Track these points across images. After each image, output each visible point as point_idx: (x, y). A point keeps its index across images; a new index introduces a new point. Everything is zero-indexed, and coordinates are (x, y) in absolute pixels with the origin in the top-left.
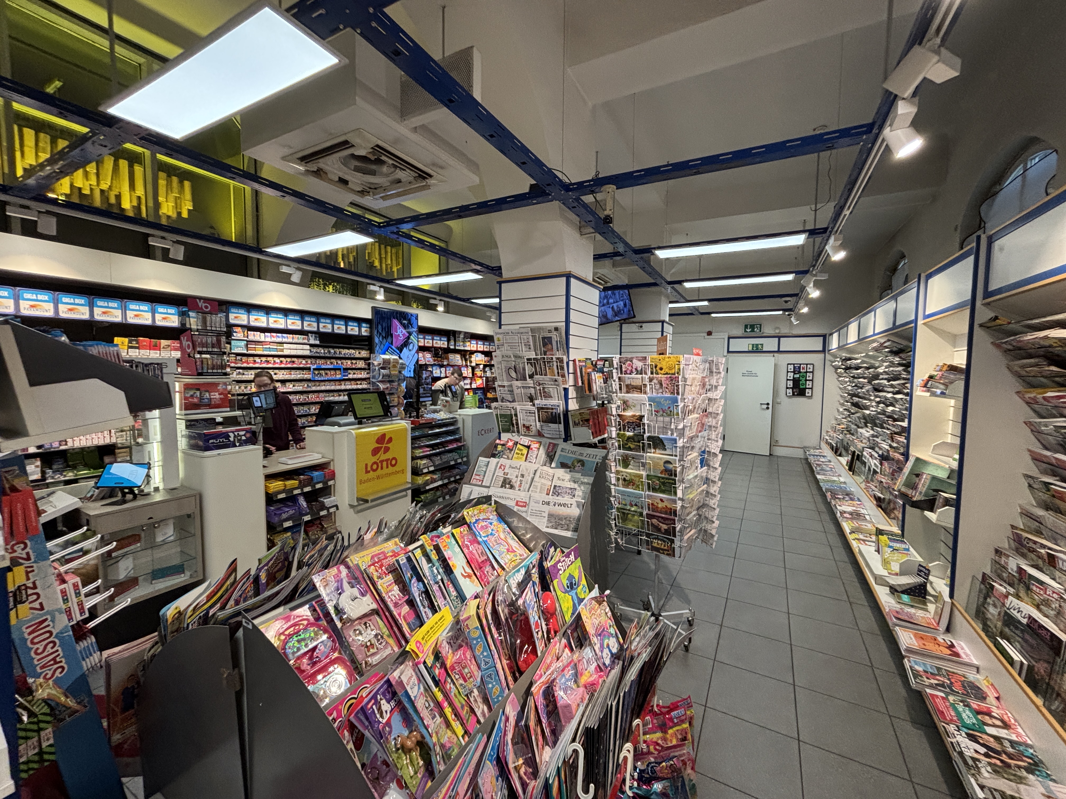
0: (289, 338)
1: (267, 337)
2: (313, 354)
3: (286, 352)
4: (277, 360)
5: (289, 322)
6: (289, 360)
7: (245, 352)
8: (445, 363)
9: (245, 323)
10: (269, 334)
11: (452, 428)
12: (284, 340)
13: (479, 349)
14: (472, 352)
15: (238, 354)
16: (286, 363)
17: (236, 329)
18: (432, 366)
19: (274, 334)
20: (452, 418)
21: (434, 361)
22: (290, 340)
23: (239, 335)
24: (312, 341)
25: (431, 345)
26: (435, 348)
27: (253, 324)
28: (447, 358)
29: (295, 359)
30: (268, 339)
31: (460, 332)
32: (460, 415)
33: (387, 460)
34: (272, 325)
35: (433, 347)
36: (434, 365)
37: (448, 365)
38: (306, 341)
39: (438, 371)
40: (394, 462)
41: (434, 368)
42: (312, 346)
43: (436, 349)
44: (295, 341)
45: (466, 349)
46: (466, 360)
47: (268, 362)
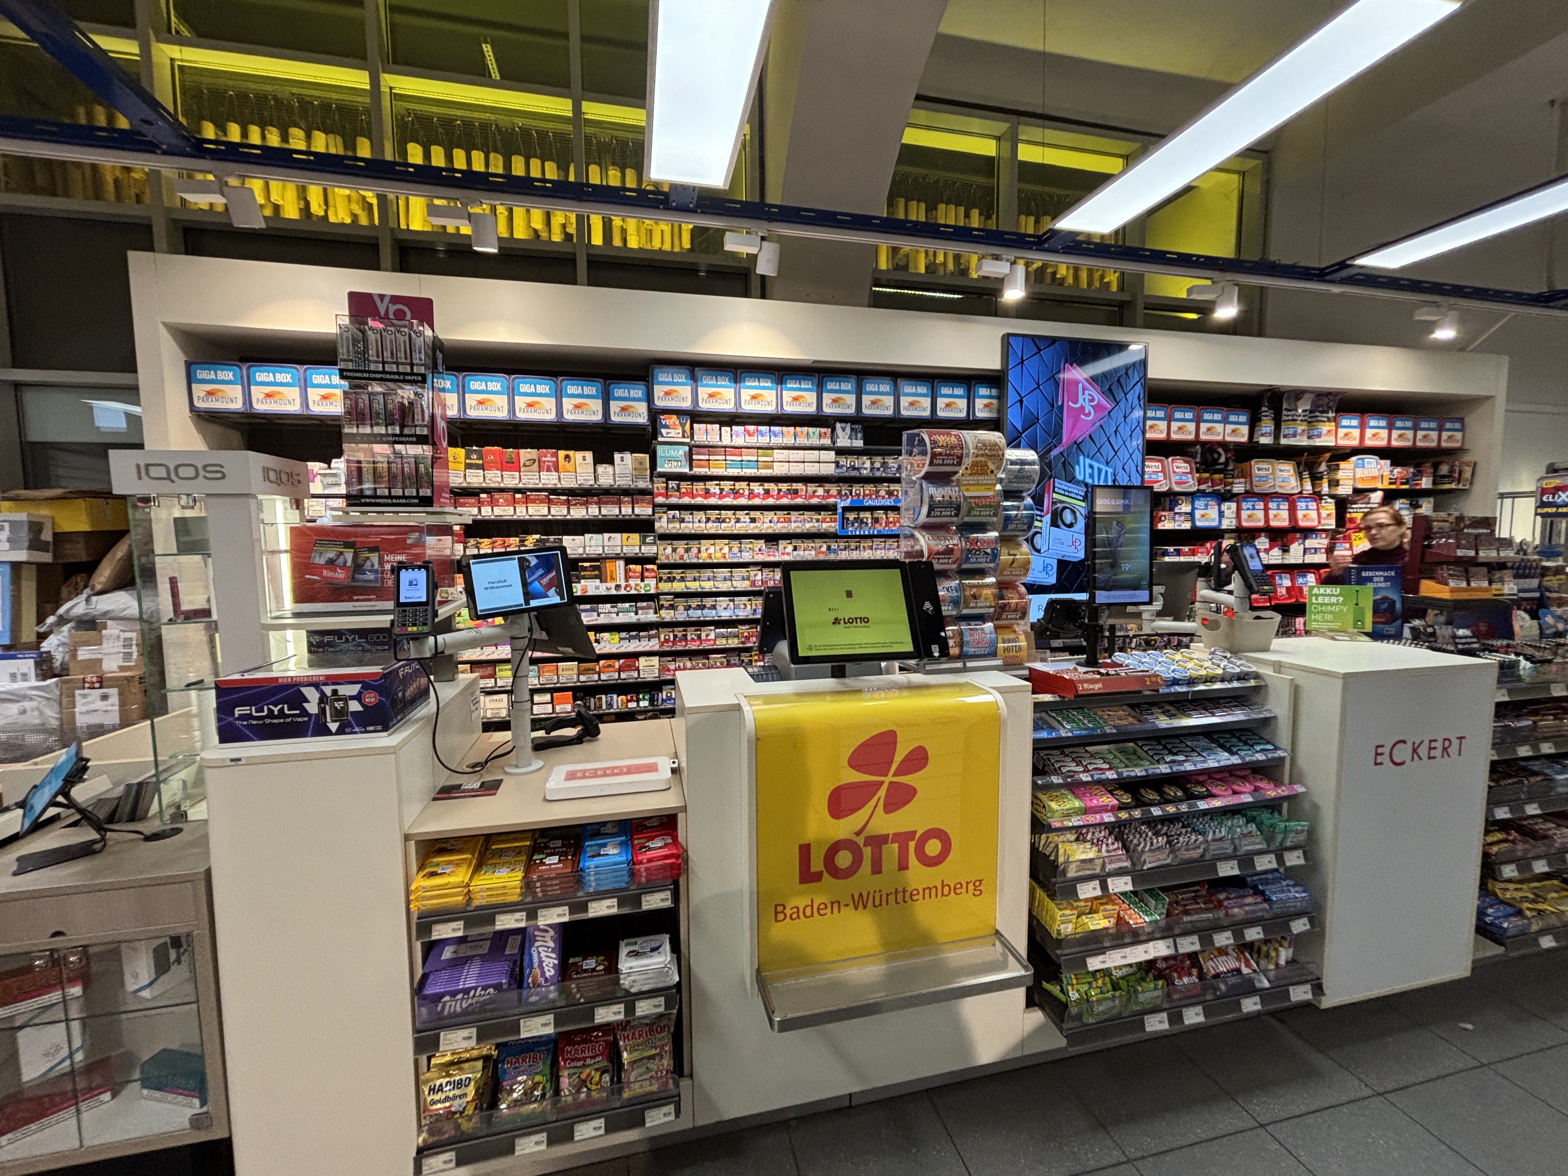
0: (786, 435)
1: (736, 436)
2: (843, 472)
3: (779, 470)
4: (757, 488)
5: (787, 396)
6: (784, 487)
7: (686, 470)
8: (1239, 488)
9: (687, 404)
10: (740, 429)
11: (1237, 716)
12: (776, 441)
13: (1369, 443)
14: (1340, 455)
15: (669, 477)
16: (778, 495)
17: (665, 420)
18: (1192, 496)
19: (752, 428)
20: (1242, 677)
21: (1200, 482)
22: (790, 441)
23: (673, 433)
24: (843, 441)
25: (1191, 437)
26: (1204, 444)
27: (705, 405)
28: (1247, 475)
29: (799, 486)
30: (739, 441)
31: (1298, 394)
32: (1278, 667)
33: (903, 838)
34: (748, 407)
35: (1196, 442)
36: (1202, 494)
37: (1249, 494)
38: (827, 442)
39: (1213, 512)
40: (933, 847)
41: (1200, 503)
42: (841, 452)
43: (1209, 448)
44: (802, 441)
45: (1318, 442)
46: (1316, 478)
47: (736, 493)
